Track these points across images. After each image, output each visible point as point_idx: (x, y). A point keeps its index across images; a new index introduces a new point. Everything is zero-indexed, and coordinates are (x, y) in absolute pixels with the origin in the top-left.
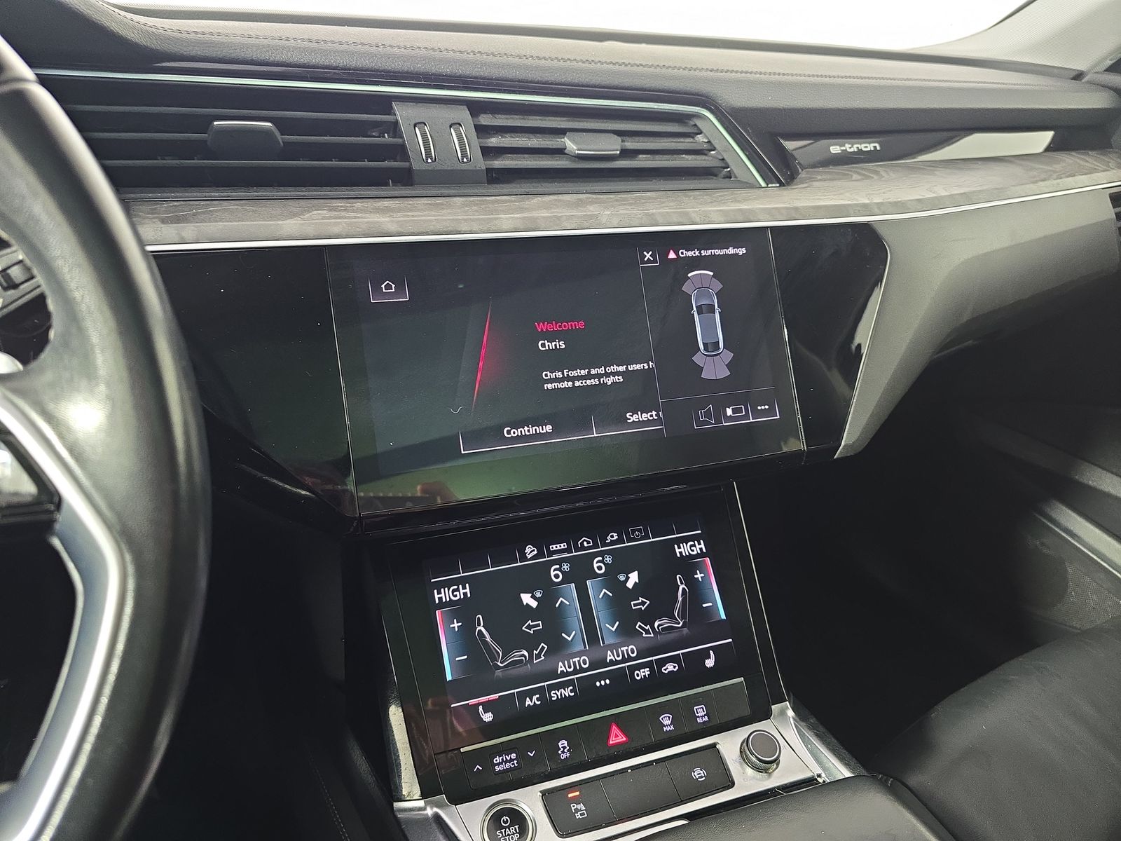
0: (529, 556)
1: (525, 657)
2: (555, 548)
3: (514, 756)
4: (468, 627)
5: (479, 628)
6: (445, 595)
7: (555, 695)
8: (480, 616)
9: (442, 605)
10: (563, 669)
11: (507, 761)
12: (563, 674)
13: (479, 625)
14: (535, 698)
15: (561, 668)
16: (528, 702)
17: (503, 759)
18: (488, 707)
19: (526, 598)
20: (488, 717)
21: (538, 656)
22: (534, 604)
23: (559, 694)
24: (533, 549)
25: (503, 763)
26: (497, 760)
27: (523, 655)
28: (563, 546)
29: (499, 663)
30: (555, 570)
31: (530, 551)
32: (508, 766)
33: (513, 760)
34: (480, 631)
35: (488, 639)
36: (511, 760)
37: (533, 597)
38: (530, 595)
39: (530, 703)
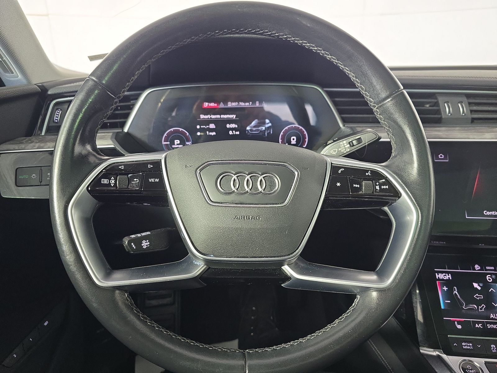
0: (477, 269)
1: (475, 308)
2: (488, 268)
3: (471, 345)
4: (450, 290)
5: (454, 292)
6: (441, 276)
7: (489, 326)
8: (455, 287)
9: (439, 279)
10: (493, 317)
11: (468, 346)
12: (492, 319)
13: (455, 290)
14: (480, 325)
15: (492, 316)
16: (477, 326)
17: (466, 344)
18: (459, 323)
19: (476, 285)
20: (459, 327)
21: (481, 309)
22: (479, 288)
23: (491, 326)
24: (478, 266)
25: (466, 346)
26: (463, 344)
27: (474, 307)
28: (492, 268)
29: (464, 307)
30: (489, 277)
31: (477, 267)
32: (468, 347)
33: (471, 346)
34: (455, 293)
35: (459, 297)
36: (470, 346)
37: (479, 285)
38: (477, 284)
39: (478, 326)
